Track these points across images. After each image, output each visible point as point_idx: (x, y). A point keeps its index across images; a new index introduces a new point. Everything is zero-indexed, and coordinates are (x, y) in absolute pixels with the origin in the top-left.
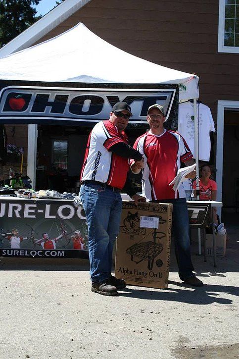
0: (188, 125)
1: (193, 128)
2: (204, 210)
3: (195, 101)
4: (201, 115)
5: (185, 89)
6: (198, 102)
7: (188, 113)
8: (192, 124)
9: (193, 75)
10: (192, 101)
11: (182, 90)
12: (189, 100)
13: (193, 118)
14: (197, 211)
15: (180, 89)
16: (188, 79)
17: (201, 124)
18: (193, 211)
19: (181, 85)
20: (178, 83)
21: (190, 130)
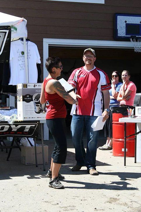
0: (19, 59)
1: (22, 62)
2: (34, 126)
3: (25, 40)
4: (29, 50)
5: (16, 29)
6: (27, 40)
7: (19, 49)
8: (23, 58)
9: (22, 19)
10: (22, 39)
11: (13, 31)
12: (19, 39)
13: (23, 53)
14: (28, 127)
15: (12, 29)
16: (18, 22)
17: (29, 58)
18: (25, 127)
19: (12, 27)
20: (10, 25)
21: (20, 62)
